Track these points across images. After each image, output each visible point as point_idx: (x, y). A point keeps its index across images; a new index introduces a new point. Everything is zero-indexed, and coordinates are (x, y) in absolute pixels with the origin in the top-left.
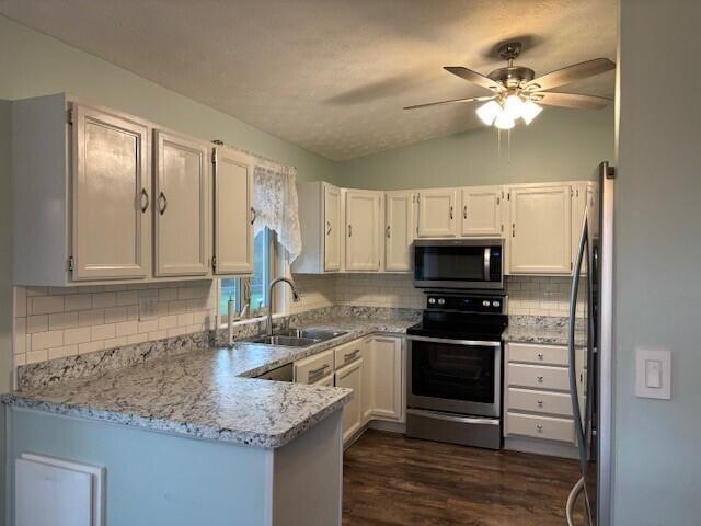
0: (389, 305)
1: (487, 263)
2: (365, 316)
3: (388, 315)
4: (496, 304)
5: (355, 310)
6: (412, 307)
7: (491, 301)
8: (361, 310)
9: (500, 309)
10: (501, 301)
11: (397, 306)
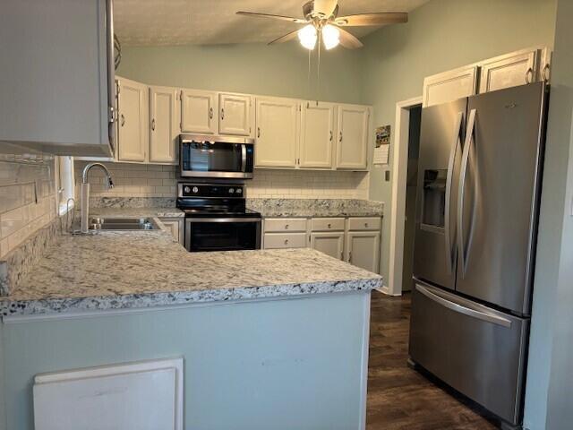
0: (142, 195)
1: (244, 158)
2: (118, 206)
3: (142, 203)
4: (239, 191)
5: (106, 201)
6: (165, 195)
7: (235, 189)
8: (114, 200)
9: (241, 194)
10: (242, 189)
11: (150, 196)
